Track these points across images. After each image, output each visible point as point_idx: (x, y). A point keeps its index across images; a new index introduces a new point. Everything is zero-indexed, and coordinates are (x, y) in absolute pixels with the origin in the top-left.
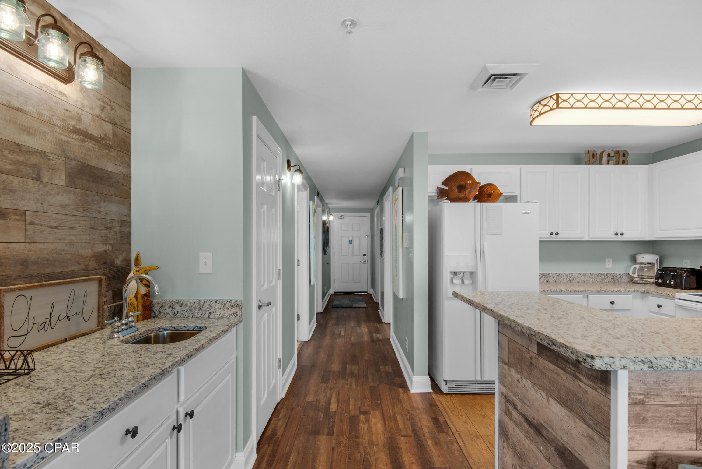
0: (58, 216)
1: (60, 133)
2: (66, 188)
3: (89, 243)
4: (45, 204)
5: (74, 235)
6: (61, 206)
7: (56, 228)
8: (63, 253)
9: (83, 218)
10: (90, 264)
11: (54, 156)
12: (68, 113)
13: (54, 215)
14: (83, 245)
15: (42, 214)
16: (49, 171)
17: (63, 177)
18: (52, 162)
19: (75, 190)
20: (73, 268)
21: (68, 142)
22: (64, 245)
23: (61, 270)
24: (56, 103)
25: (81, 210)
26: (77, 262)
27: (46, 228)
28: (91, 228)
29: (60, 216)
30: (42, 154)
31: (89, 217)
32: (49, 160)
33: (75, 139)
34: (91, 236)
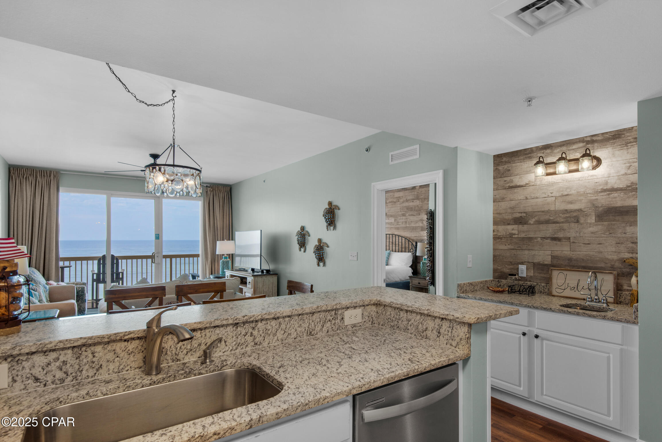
0: (589, 238)
1: (591, 197)
2: (596, 223)
3: (615, 252)
4: (581, 234)
5: (602, 247)
6: (592, 233)
7: (588, 244)
8: (593, 257)
9: (609, 238)
10: (616, 264)
11: (587, 209)
12: (597, 184)
13: (587, 238)
14: (609, 253)
15: (580, 238)
16: (584, 217)
17: (594, 218)
18: (586, 212)
19: (603, 223)
20: (602, 265)
21: (597, 199)
22: (594, 253)
23: (592, 265)
24: (589, 182)
25: (608, 233)
26: (604, 262)
27: (582, 244)
28: (616, 243)
29: (591, 238)
30: (580, 210)
31: (614, 237)
32: (583, 212)
33: (603, 196)
34: (617, 248)
